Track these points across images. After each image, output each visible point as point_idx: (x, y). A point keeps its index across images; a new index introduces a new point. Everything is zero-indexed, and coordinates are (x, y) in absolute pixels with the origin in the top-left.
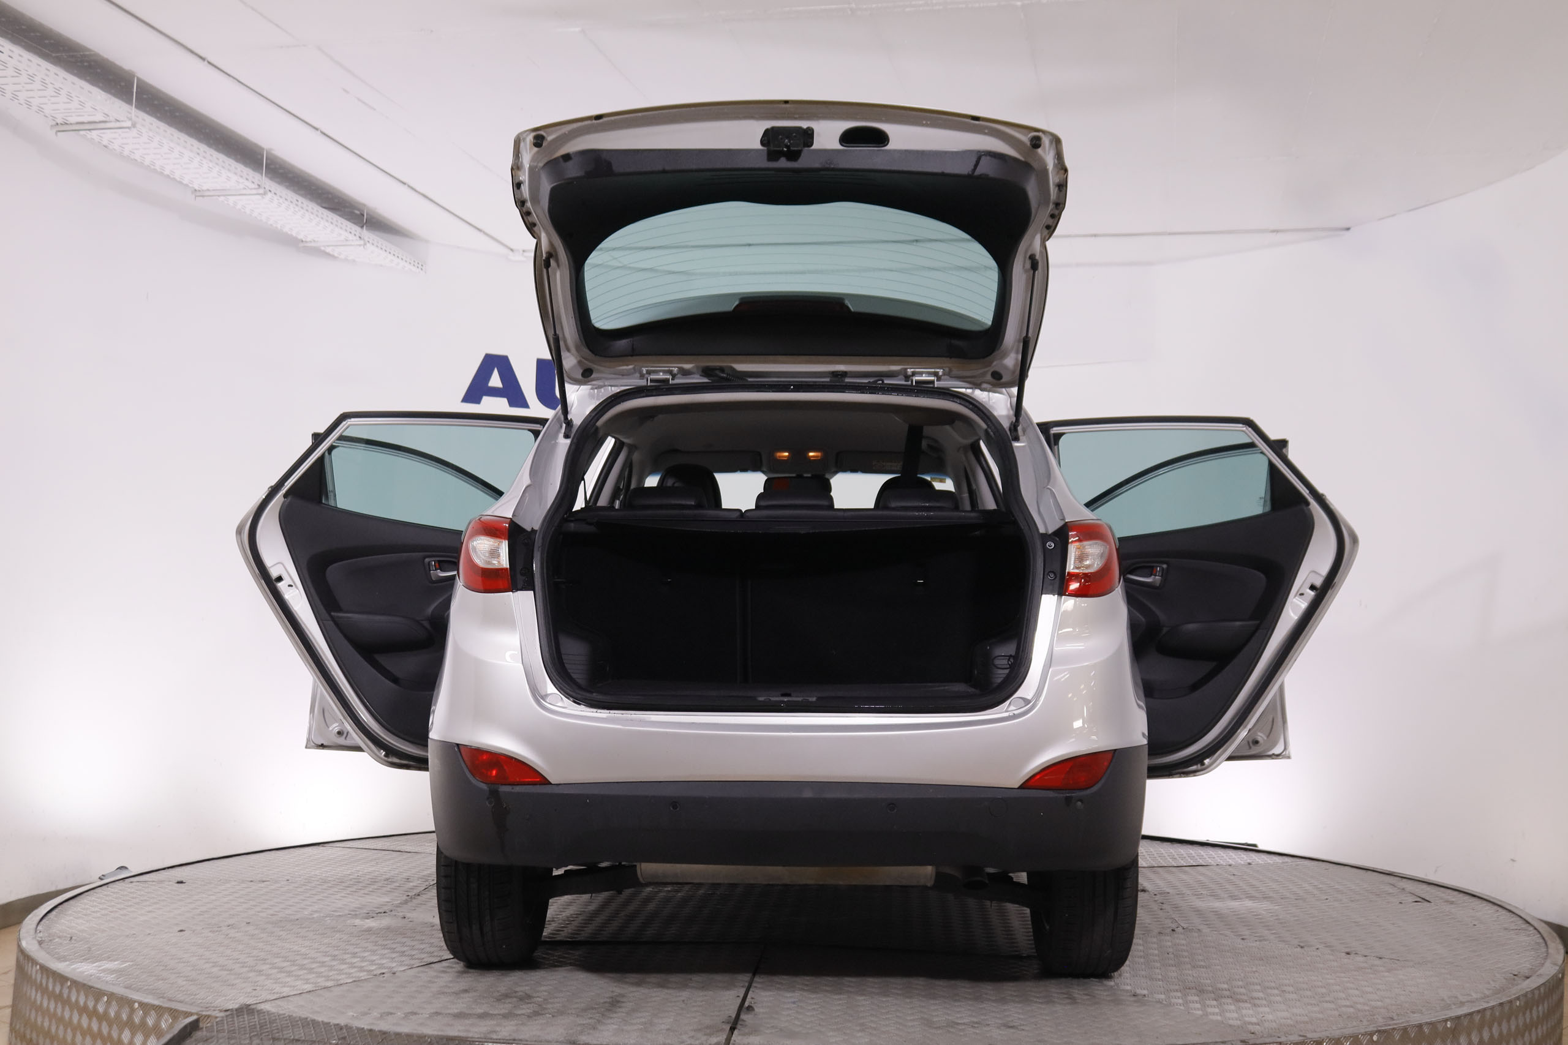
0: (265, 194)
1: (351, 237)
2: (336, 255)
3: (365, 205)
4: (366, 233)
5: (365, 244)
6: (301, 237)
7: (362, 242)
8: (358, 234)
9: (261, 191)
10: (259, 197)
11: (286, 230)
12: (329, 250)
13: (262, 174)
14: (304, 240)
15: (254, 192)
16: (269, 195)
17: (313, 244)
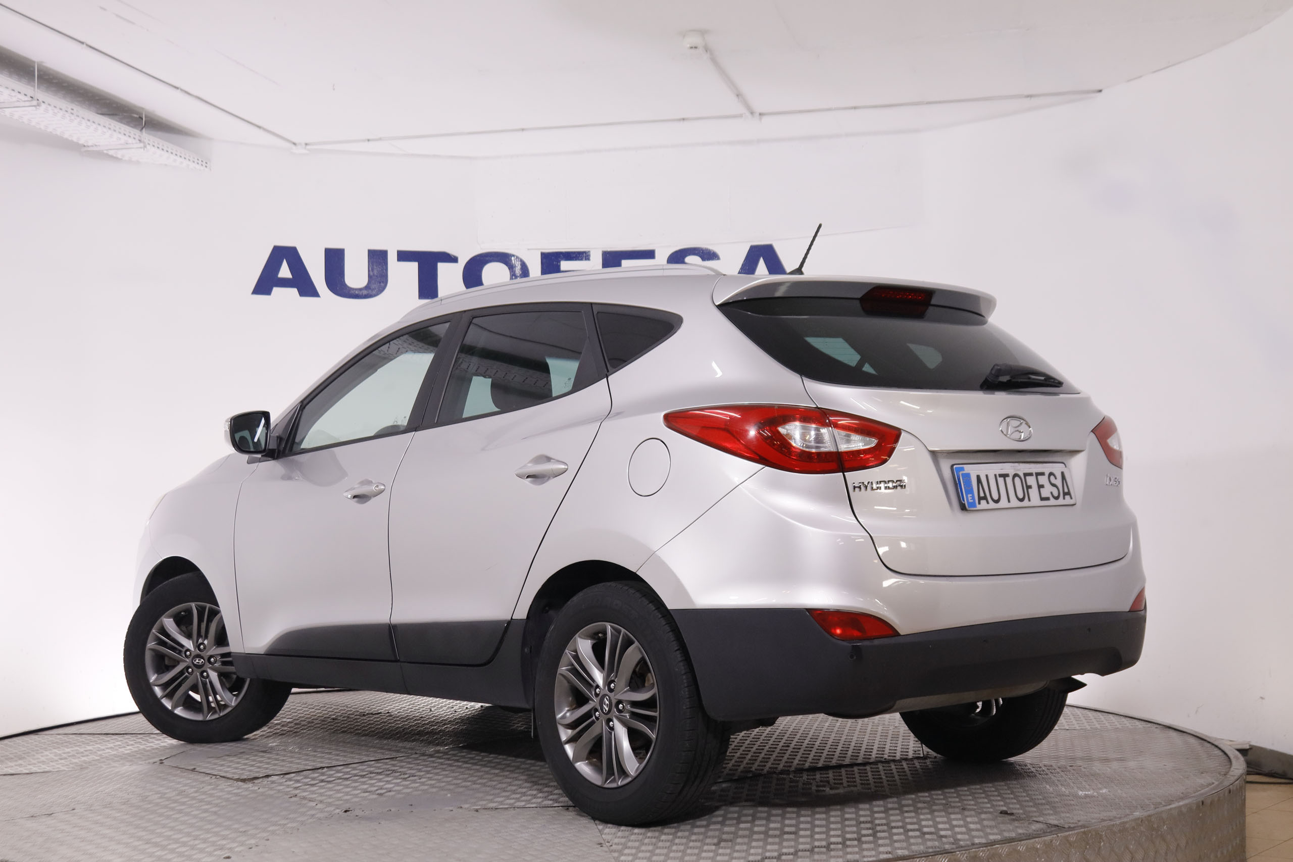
0: (39, 105)
1: (130, 140)
2: (119, 156)
3: (143, 109)
4: (146, 135)
5: (145, 147)
6: (82, 142)
7: (142, 145)
8: (137, 137)
9: (35, 103)
10: (34, 108)
11: (66, 136)
12: (111, 153)
13: (34, 86)
14: (85, 144)
15: (28, 104)
16: (43, 106)
17: (95, 149)
